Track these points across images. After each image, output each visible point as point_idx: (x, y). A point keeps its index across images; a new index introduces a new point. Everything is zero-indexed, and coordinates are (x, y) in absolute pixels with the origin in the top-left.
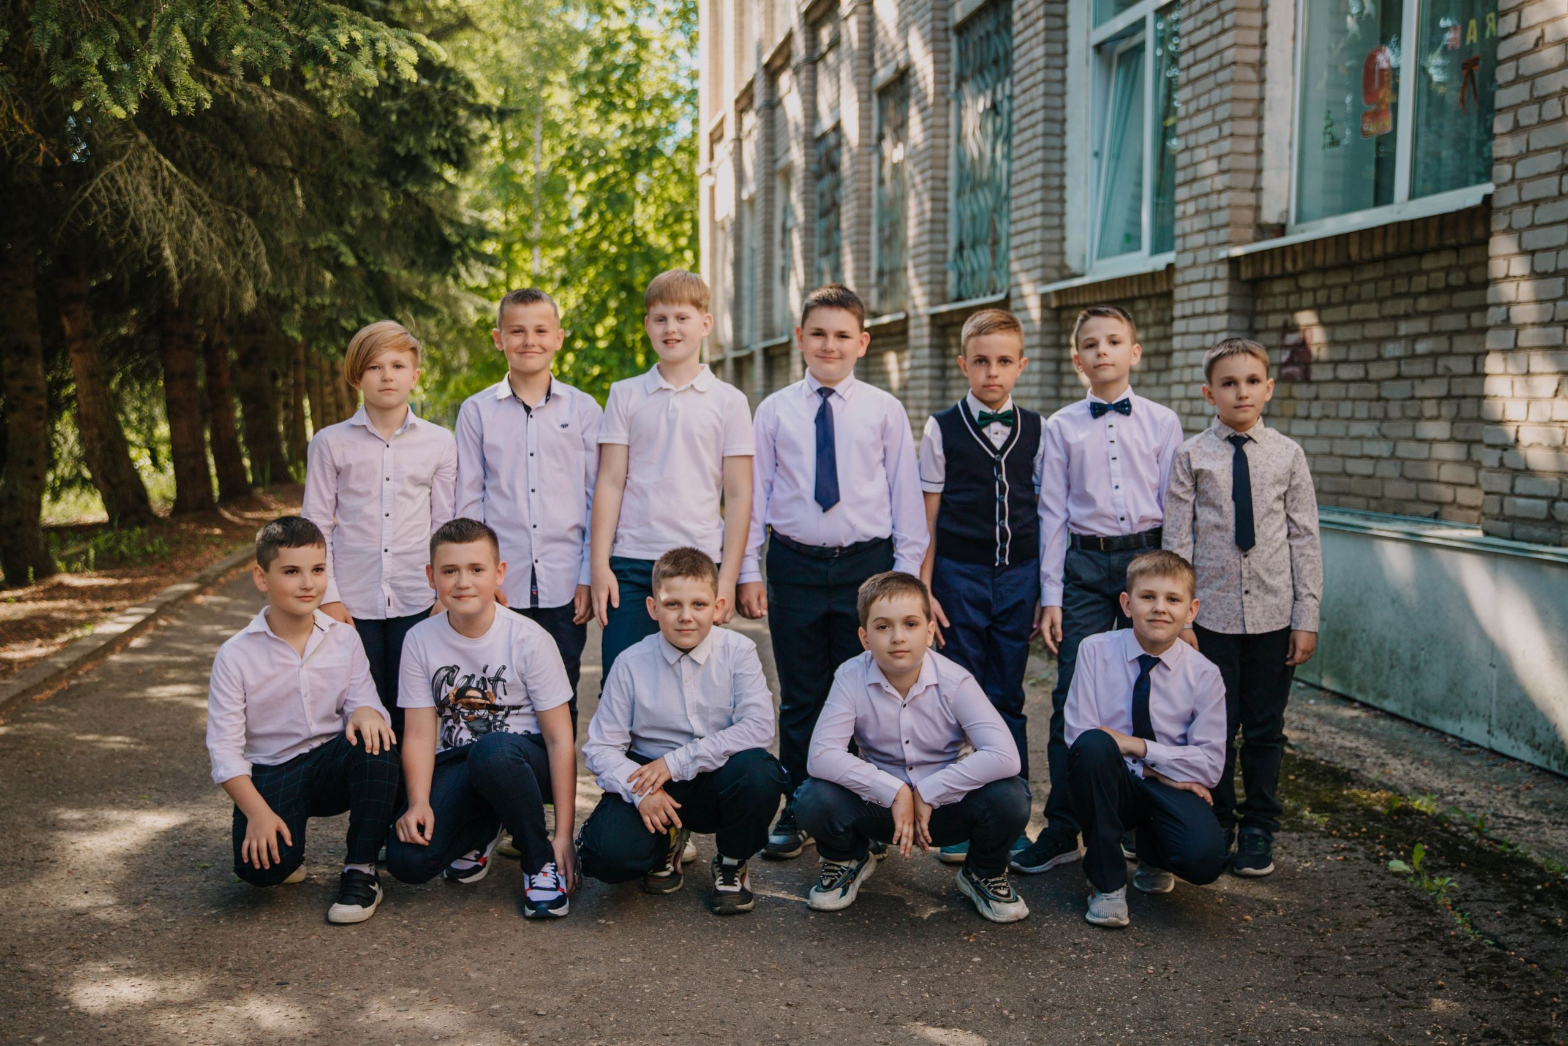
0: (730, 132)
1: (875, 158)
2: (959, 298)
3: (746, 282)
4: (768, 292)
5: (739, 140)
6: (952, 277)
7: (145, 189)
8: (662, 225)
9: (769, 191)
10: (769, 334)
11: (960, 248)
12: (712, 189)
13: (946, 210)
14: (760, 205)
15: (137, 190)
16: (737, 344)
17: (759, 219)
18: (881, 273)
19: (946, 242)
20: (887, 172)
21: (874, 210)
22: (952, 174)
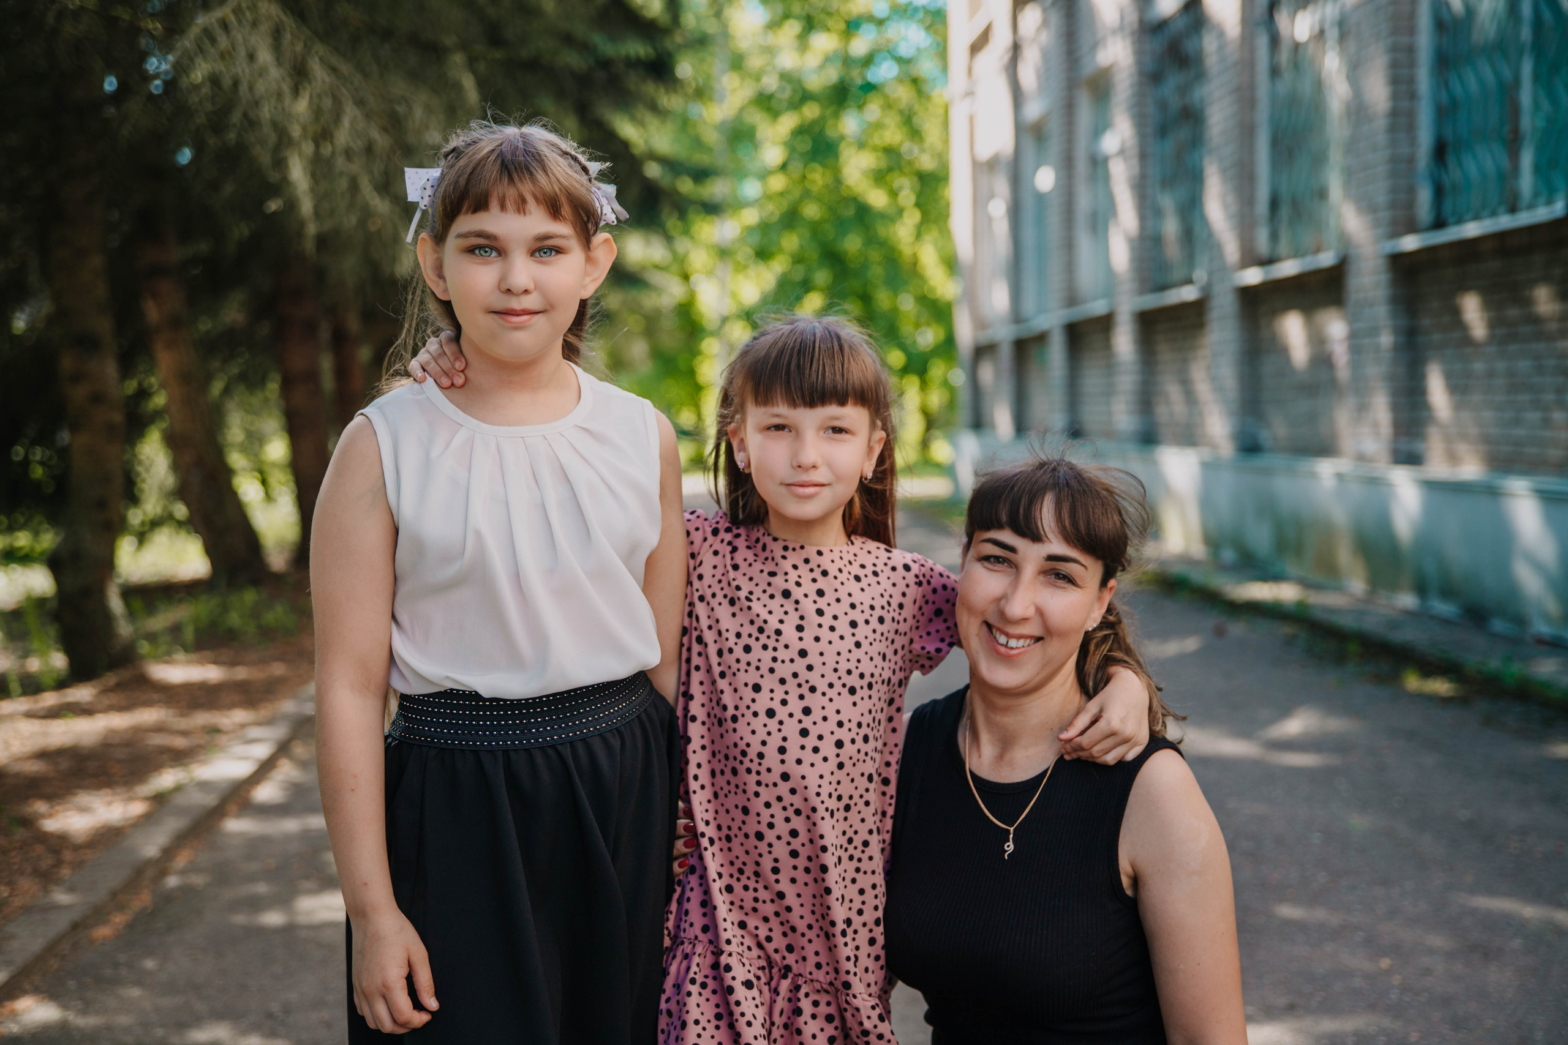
0: (1001, 39)
1: (1262, 42)
2: (1439, 224)
3: (1029, 234)
4: (1069, 245)
5: (1016, 48)
6: (1424, 197)
7: (265, 56)
8: (879, 177)
9: (1069, 108)
10: (1072, 299)
11: (1440, 151)
12: (971, 119)
13: (1413, 96)
14: (1055, 127)
15: (251, 57)
16: (1017, 316)
17: (1055, 146)
18: (1274, 204)
19: (1413, 141)
20: (1284, 56)
21: (1263, 114)
22: (1424, 40)
